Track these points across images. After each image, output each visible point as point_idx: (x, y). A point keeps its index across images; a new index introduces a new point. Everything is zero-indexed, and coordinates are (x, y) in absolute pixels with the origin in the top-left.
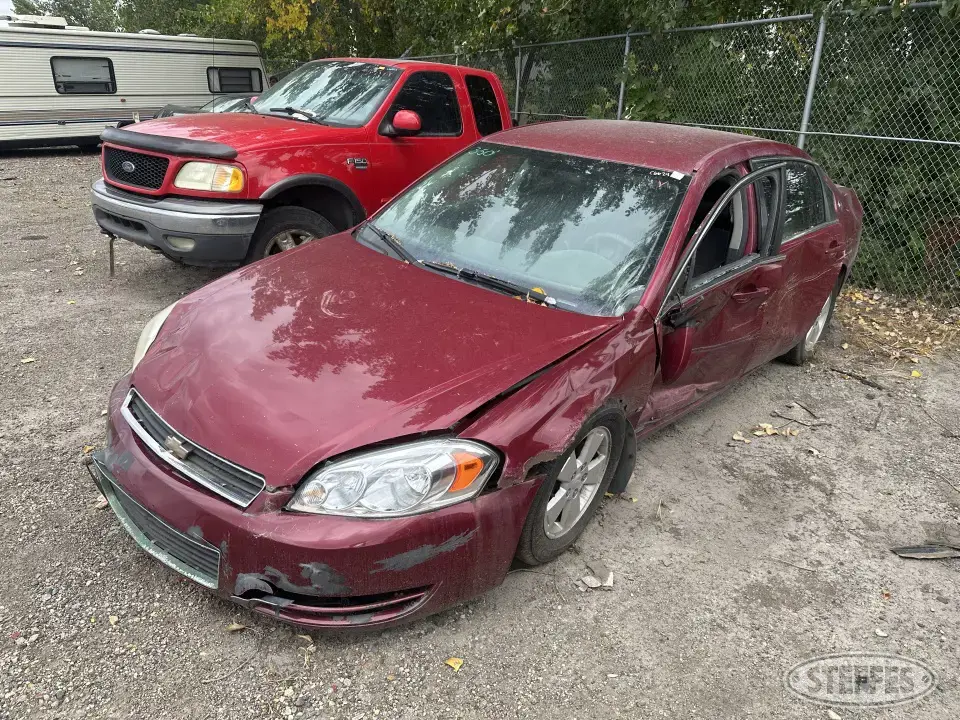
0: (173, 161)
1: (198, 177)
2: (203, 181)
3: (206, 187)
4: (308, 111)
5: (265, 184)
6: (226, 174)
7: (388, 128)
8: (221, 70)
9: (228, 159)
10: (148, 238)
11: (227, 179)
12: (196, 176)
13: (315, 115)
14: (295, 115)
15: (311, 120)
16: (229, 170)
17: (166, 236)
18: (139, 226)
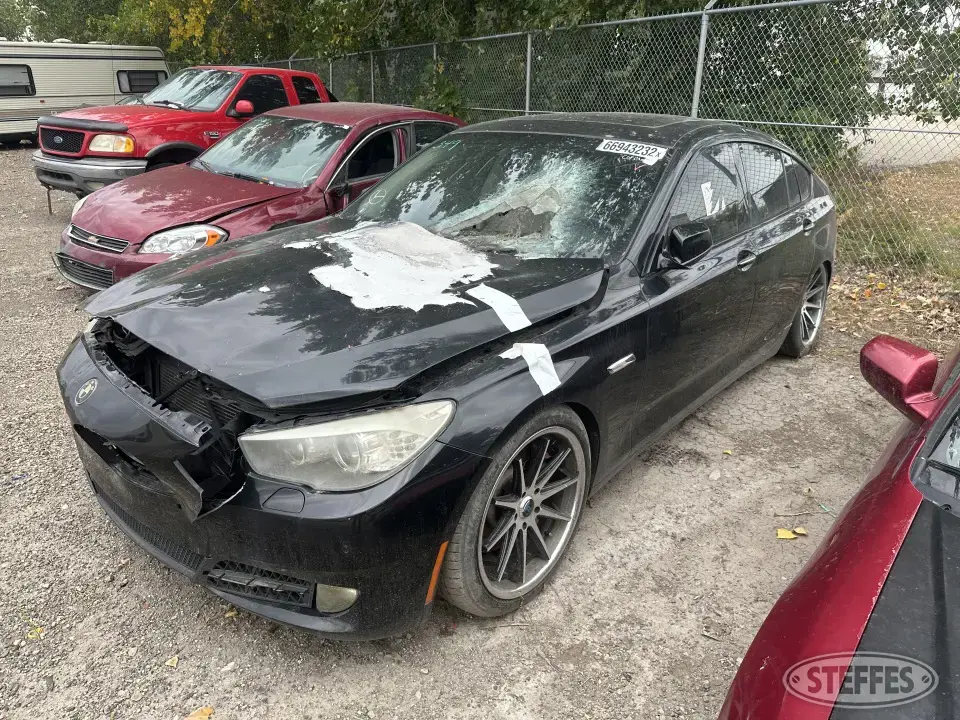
0: (88, 135)
1: (104, 144)
2: (108, 146)
3: (110, 150)
4: (179, 103)
5: (147, 148)
6: (122, 141)
7: (233, 112)
8: (129, 73)
9: (123, 132)
10: (74, 184)
11: (123, 145)
12: (102, 144)
13: (183, 105)
14: (170, 105)
15: (180, 108)
16: (124, 139)
17: (86, 182)
18: (67, 177)
